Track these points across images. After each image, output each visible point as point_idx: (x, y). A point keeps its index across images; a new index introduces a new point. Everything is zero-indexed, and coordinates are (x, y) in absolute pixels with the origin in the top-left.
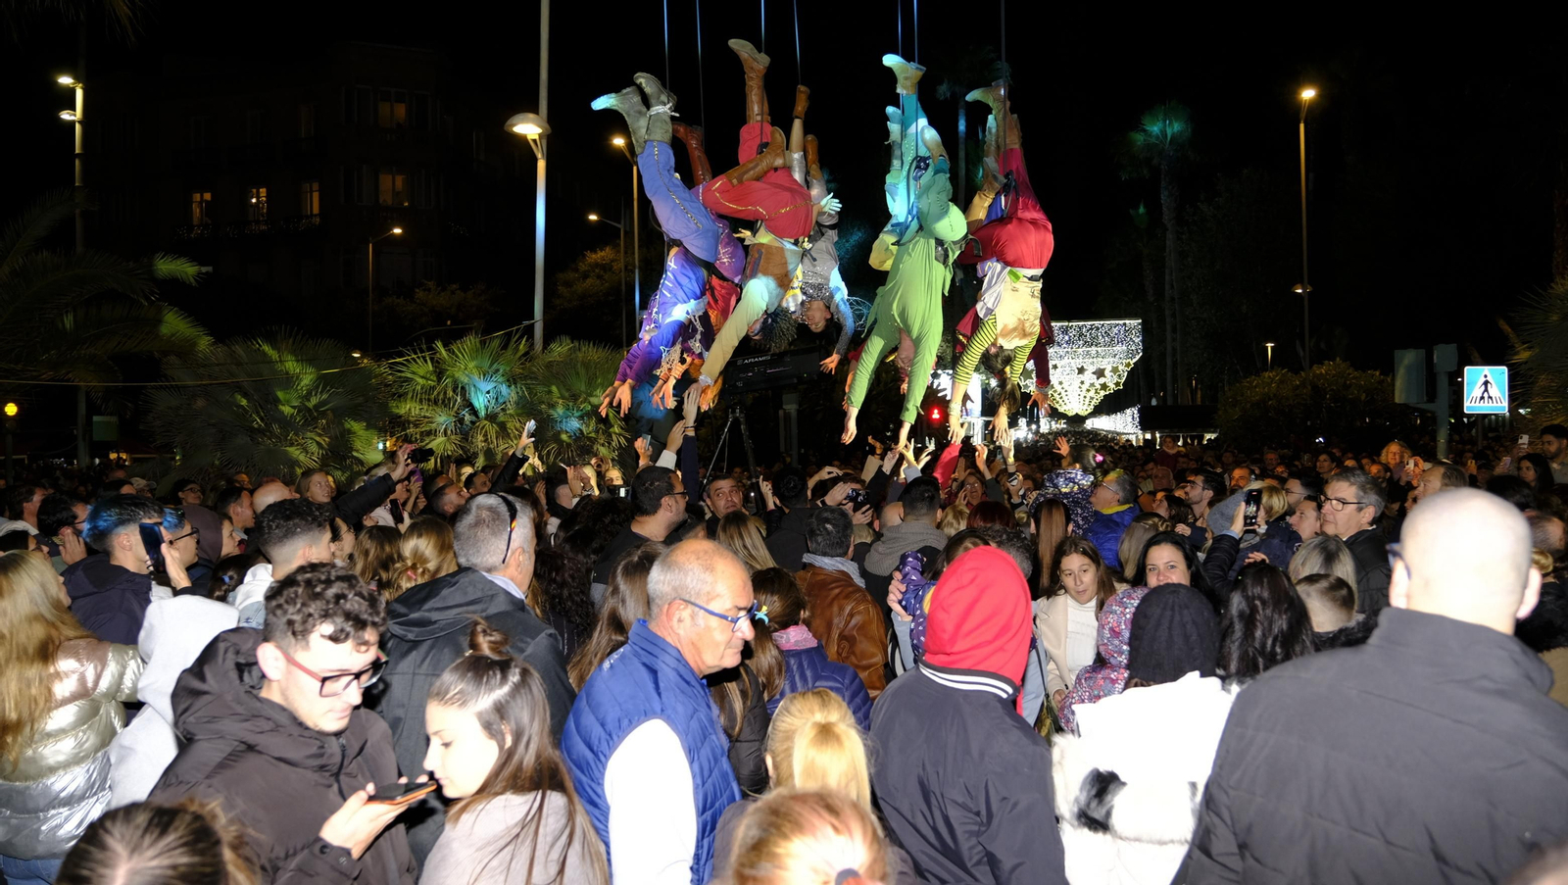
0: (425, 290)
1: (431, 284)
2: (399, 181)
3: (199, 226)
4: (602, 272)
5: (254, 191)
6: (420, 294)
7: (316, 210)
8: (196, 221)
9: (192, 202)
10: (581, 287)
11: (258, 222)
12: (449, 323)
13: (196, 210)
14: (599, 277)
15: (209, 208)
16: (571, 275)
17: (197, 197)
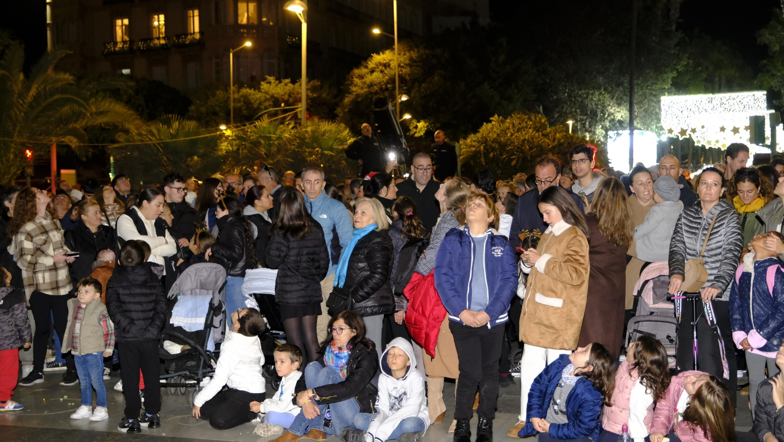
0: (267, 83)
1: (271, 79)
2: (252, 6)
3: (120, 42)
4: (384, 68)
5: (156, 17)
6: (264, 86)
7: (197, 29)
8: (119, 39)
9: (116, 26)
10: (369, 78)
11: (159, 38)
12: (283, 105)
13: (119, 32)
14: (382, 71)
15: (129, 30)
16: (363, 71)
17: (119, 22)
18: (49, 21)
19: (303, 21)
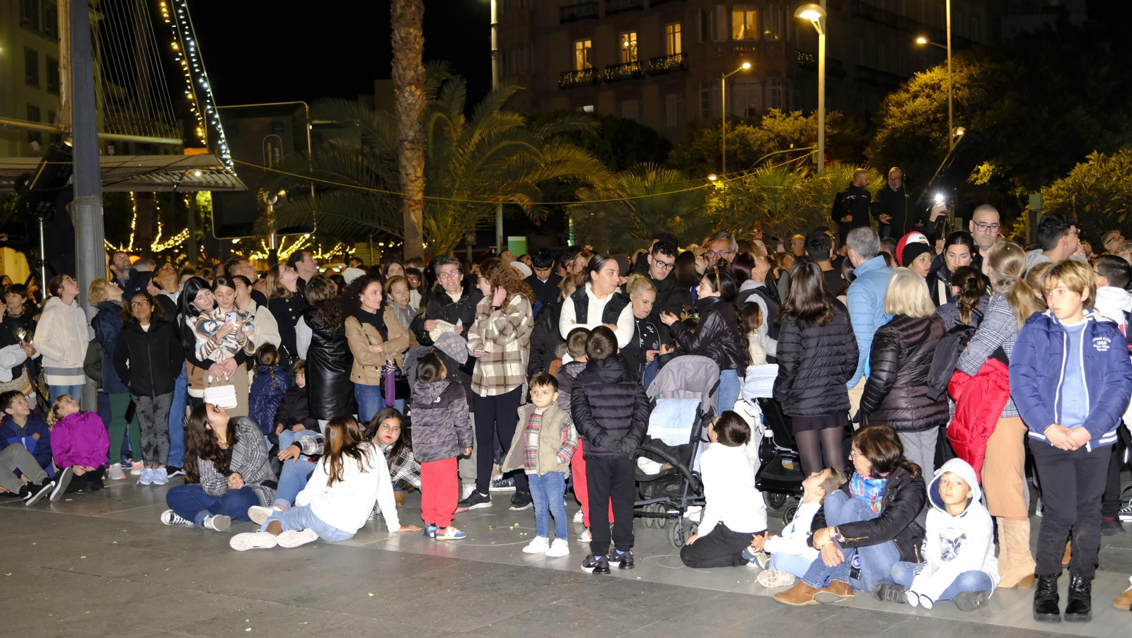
0: (771, 117)
1: (776, 112)
2: (751, 15)
3: (581, 71)
4: (931, 92)
5: (626, 36)
6: (767, 121)
7: (678, 50)
8: (579, 67)
9: (576, 50)
10: (911, 107)
11: (629, 64)
12: (792, 146)
13: (580, 57)
14: (928, 96)
15: (591, 55)
16: (903, 96)
17: (579, 45)
18: (493, 48)
19: (820, 31)
